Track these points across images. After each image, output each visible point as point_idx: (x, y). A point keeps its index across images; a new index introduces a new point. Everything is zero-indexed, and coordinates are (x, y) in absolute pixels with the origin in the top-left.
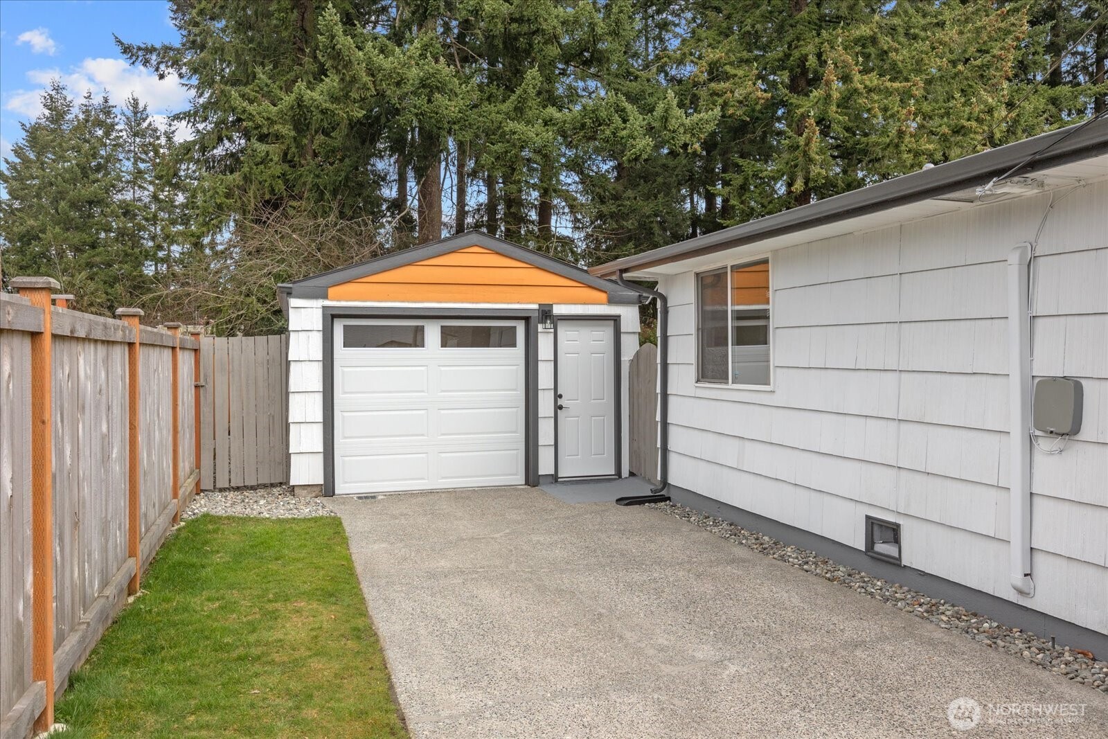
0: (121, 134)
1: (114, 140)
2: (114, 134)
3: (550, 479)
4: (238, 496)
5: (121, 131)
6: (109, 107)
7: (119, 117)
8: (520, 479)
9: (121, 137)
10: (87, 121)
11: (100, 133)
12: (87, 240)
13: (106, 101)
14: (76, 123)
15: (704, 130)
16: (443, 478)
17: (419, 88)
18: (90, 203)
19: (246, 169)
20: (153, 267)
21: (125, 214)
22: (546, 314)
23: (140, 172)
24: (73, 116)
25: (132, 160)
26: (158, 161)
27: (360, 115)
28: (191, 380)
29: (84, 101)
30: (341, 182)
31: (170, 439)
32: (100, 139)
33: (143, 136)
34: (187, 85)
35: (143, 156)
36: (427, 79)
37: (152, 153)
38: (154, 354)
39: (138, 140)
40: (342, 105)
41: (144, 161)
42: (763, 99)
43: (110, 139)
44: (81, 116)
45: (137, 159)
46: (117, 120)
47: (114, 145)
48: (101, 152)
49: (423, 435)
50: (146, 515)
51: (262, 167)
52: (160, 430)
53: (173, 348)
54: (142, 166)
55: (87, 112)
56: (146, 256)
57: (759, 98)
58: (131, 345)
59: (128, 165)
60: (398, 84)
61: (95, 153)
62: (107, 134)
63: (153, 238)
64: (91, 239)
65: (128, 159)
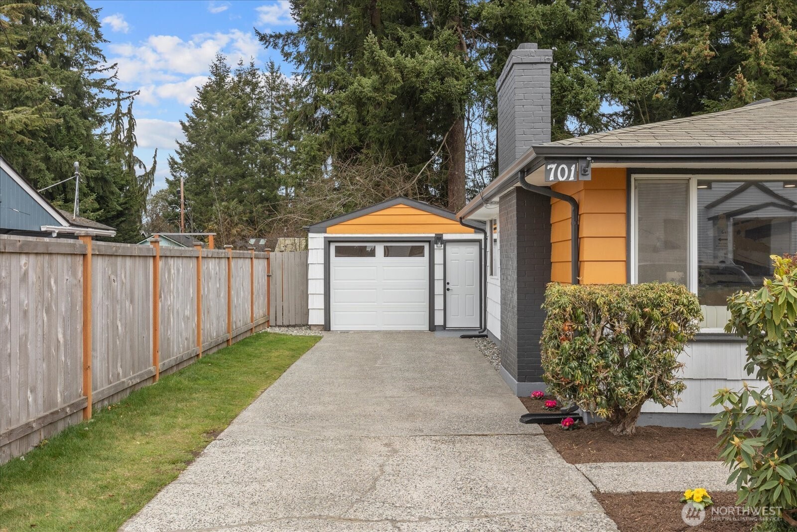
0: (263, 90)
1: (258, 94)
2: (258, 90)
3: (442, 328)
4: (286, 329)
5: (263, 87)
6: (254, 70)
7: (261, 77)
8: (426, 327)
9: (263, 92)
10: (240, 82)
11: (248, 90)
12: (239, 172)
13: (252, 66)
14: (232, 84)
15: (647, 89)
16: (385, 325)
17: (435, 75)
18: (242, 144)
19: (331, 130)
20: (285, 190)
21: (265, 151)
22: (439, 239)
23: (275, 118)
24: (230, 79)
25: (270, 108)
26: (288, 108)
27: (393, 99)
28: (264, 272)
29: (238, 67)
30: (394, 135)
31: (250, 296)
32: (248, 95)
33: (278, 90)
34: (295, 73)
35: (278, 106)
36: (440, 68)
37: (284, 103)
38: (240, 261)
39: (274, 93)
40: (381, 94)
41: (278, 109)
42: (710, 56)
43: (255, 95)
44: (236, 79)
45: (274, 108)
46: (260, 79)
47: (258, 99)
48: (249, 105)
49: (374, 302)
50: (236, 323)
51: (343, 127)
52: (244, 292)
53: (251, 258)
54: (276, 113)
55: (239, 76)
56: (279, 183)
57: (706, 56)
58: (228, 258)
59: (267, 113)
60: (418, 76)
61: (245, 106)
62: (253, 90)
63: (285, 168)
64: (242, 171)
65: (267, 108)
